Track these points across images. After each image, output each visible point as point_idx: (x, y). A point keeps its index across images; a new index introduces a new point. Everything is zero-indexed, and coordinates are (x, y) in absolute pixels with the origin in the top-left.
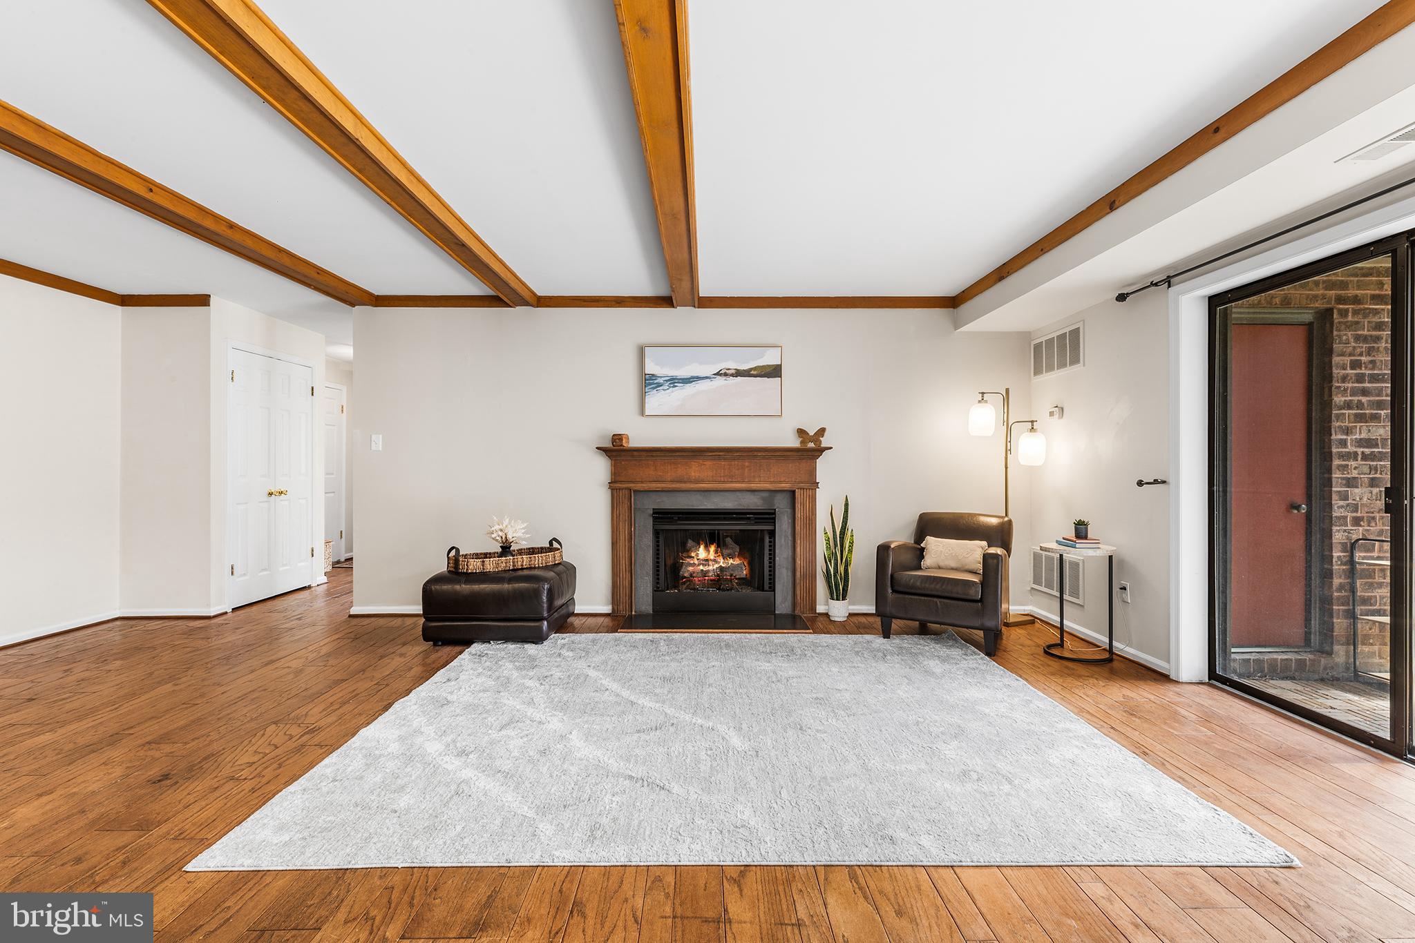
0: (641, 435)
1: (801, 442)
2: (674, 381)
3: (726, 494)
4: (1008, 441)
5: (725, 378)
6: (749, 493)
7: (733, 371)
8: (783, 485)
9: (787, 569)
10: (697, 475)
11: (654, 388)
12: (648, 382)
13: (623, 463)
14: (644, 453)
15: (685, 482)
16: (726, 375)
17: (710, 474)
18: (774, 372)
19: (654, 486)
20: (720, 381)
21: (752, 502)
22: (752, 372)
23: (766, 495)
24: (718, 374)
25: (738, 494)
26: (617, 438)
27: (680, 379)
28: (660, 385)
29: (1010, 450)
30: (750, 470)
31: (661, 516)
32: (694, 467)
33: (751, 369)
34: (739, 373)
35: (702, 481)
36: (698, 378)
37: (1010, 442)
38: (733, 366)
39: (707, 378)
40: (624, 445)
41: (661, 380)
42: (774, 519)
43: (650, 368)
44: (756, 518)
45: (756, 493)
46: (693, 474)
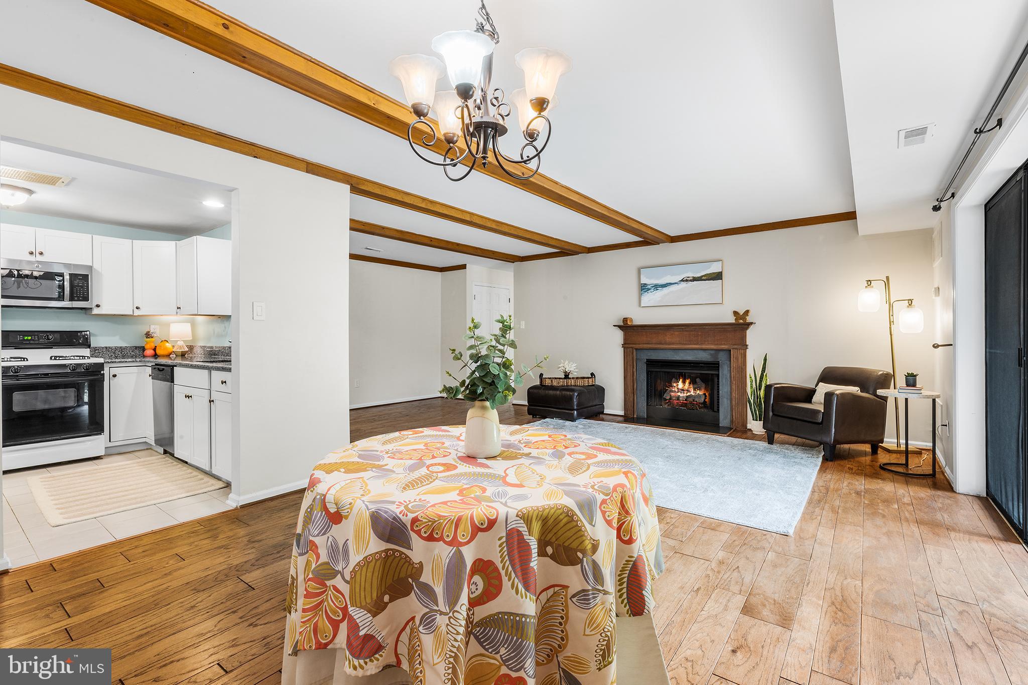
0: (640, 318)
1: (735, 319)
2: (656, 287)
3: (688, 351)
4: (891, 315)
5: (686, 283)
6: (702, 351)
7: (691, 278)
8: (723, 346)
9: (727, 399)
10: (670, 340)
11: (646, 291)
12: (644, 288)
13: (629, 333)
14: (639, 328)
15: (663, 344)
16: (687, 281)
17: (678, 339)
18: (718, 276)
19: (645, 346)
20: (684, 284)
21: (704, 356)
22: (703, 278)
23: (712, 352)
24: (682, 280)
25: (695, 351)
26: (625, 320)
27: (661, 285)
28: (649, 289)
29: (893, 322)
30: (702, 337)
31: (650, 363)
32: (668, 336)
33: (702, 276)
34: (695, 279)
35: (673, 344)
36: (671, 284)
37: (892, 315)
38: (691, 275)
39: (676, 283)
40: (629, 323)
41: (649, 287)
42: (718, 367)
43: (644, 280)
44: (707, 367)
45: (707, 351)
46: (668, 340)
